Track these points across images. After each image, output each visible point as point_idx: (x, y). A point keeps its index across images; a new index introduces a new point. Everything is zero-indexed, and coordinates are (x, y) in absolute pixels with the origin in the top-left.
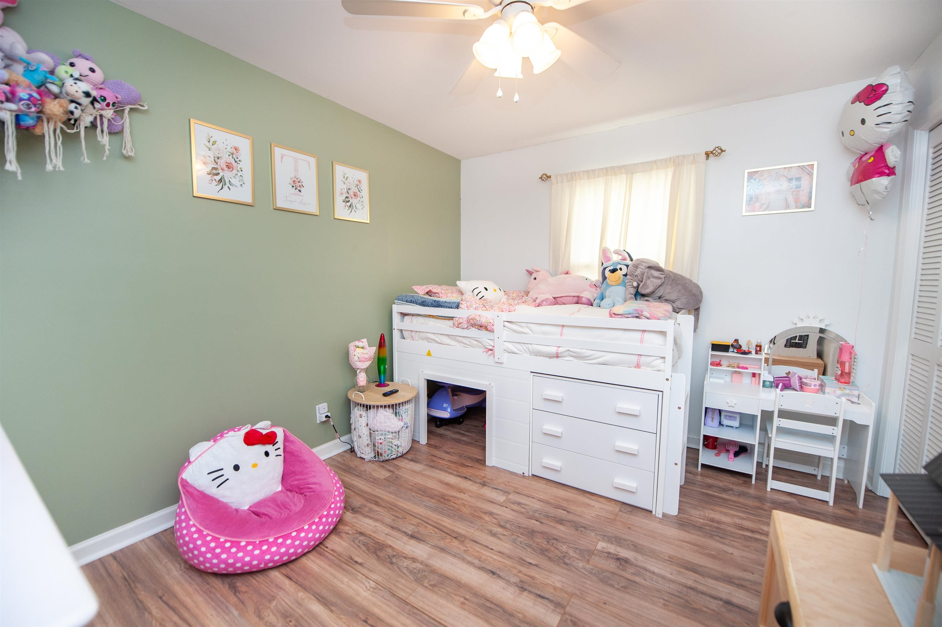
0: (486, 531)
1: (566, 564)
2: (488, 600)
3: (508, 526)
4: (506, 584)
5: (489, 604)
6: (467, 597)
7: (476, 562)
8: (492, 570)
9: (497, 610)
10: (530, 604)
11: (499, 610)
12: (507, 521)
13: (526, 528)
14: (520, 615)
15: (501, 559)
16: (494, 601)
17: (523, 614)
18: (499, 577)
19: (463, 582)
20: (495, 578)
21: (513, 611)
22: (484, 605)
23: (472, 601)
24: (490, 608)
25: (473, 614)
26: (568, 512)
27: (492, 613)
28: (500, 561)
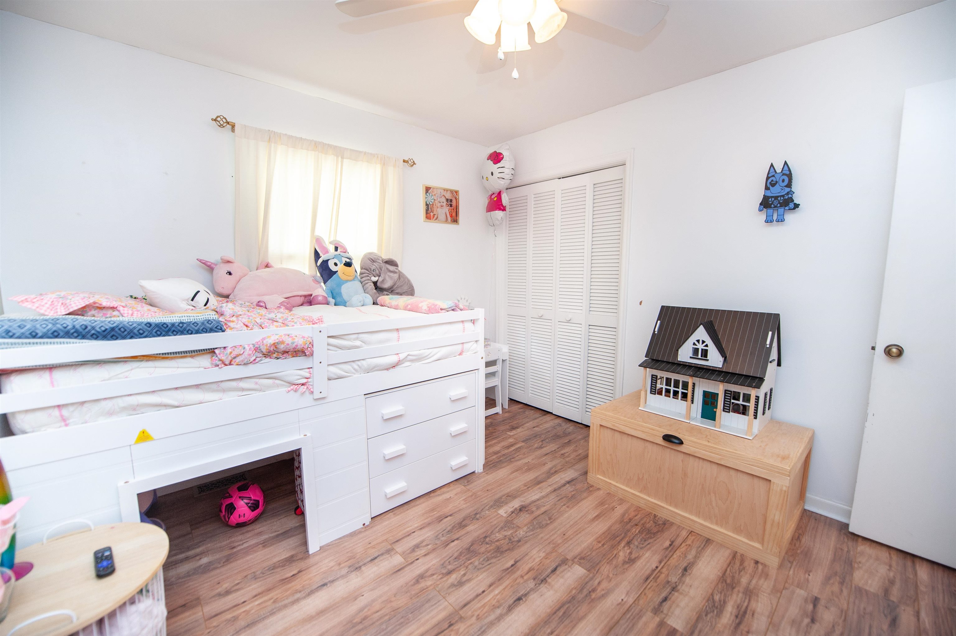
0: (451, 590)
1: (519, 541)
2: (555, 613)
3: (450, 567)
4: (535, 592)
5: (560, 613)
6: (549, 631)
7: (498, 612)
8: (514, 599)
9: (567, 608)
10: (561, 581)
11: (567, 606)
12: (443, 565)
13: (461, 554)
14: (574, 592)
15: (501, 588)
16: (557, 608)
17: (572, 589)
18: (526, 595)
19: (527, 631)
20: (526, 600)
21: (570, 595)
22: (560, 618)
23: (555, 628)
24: (564, 613)
25: (571, 630)
26: (451, 515)
27: (571, 612)
28: (504, 589)
